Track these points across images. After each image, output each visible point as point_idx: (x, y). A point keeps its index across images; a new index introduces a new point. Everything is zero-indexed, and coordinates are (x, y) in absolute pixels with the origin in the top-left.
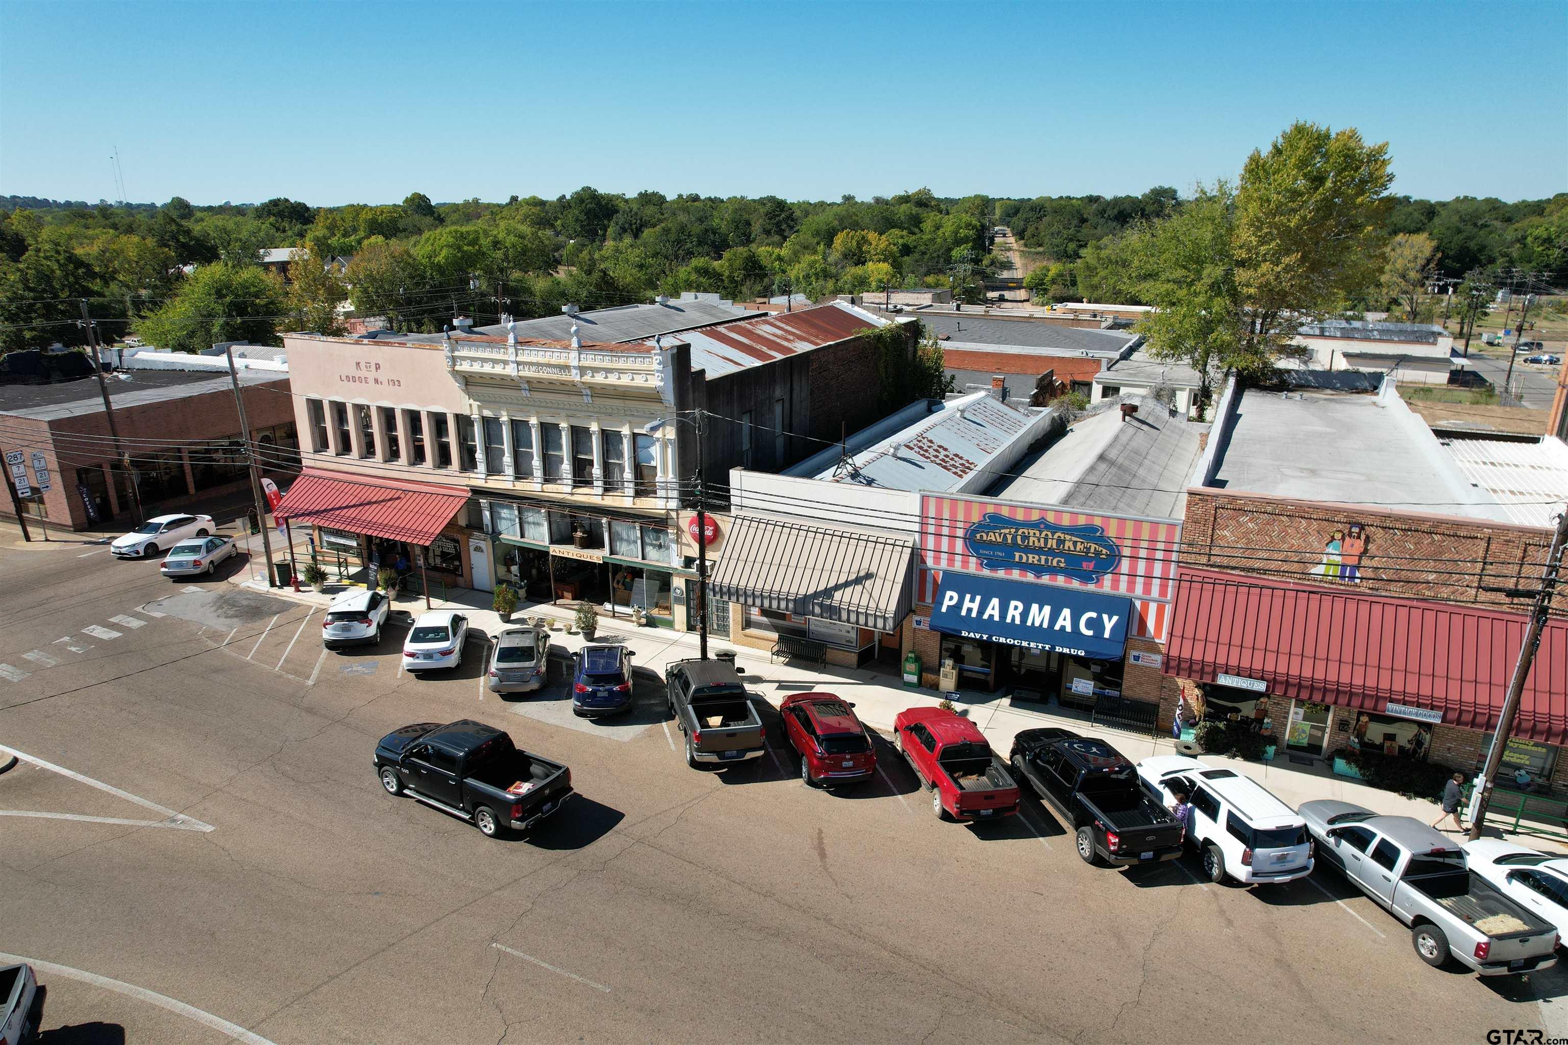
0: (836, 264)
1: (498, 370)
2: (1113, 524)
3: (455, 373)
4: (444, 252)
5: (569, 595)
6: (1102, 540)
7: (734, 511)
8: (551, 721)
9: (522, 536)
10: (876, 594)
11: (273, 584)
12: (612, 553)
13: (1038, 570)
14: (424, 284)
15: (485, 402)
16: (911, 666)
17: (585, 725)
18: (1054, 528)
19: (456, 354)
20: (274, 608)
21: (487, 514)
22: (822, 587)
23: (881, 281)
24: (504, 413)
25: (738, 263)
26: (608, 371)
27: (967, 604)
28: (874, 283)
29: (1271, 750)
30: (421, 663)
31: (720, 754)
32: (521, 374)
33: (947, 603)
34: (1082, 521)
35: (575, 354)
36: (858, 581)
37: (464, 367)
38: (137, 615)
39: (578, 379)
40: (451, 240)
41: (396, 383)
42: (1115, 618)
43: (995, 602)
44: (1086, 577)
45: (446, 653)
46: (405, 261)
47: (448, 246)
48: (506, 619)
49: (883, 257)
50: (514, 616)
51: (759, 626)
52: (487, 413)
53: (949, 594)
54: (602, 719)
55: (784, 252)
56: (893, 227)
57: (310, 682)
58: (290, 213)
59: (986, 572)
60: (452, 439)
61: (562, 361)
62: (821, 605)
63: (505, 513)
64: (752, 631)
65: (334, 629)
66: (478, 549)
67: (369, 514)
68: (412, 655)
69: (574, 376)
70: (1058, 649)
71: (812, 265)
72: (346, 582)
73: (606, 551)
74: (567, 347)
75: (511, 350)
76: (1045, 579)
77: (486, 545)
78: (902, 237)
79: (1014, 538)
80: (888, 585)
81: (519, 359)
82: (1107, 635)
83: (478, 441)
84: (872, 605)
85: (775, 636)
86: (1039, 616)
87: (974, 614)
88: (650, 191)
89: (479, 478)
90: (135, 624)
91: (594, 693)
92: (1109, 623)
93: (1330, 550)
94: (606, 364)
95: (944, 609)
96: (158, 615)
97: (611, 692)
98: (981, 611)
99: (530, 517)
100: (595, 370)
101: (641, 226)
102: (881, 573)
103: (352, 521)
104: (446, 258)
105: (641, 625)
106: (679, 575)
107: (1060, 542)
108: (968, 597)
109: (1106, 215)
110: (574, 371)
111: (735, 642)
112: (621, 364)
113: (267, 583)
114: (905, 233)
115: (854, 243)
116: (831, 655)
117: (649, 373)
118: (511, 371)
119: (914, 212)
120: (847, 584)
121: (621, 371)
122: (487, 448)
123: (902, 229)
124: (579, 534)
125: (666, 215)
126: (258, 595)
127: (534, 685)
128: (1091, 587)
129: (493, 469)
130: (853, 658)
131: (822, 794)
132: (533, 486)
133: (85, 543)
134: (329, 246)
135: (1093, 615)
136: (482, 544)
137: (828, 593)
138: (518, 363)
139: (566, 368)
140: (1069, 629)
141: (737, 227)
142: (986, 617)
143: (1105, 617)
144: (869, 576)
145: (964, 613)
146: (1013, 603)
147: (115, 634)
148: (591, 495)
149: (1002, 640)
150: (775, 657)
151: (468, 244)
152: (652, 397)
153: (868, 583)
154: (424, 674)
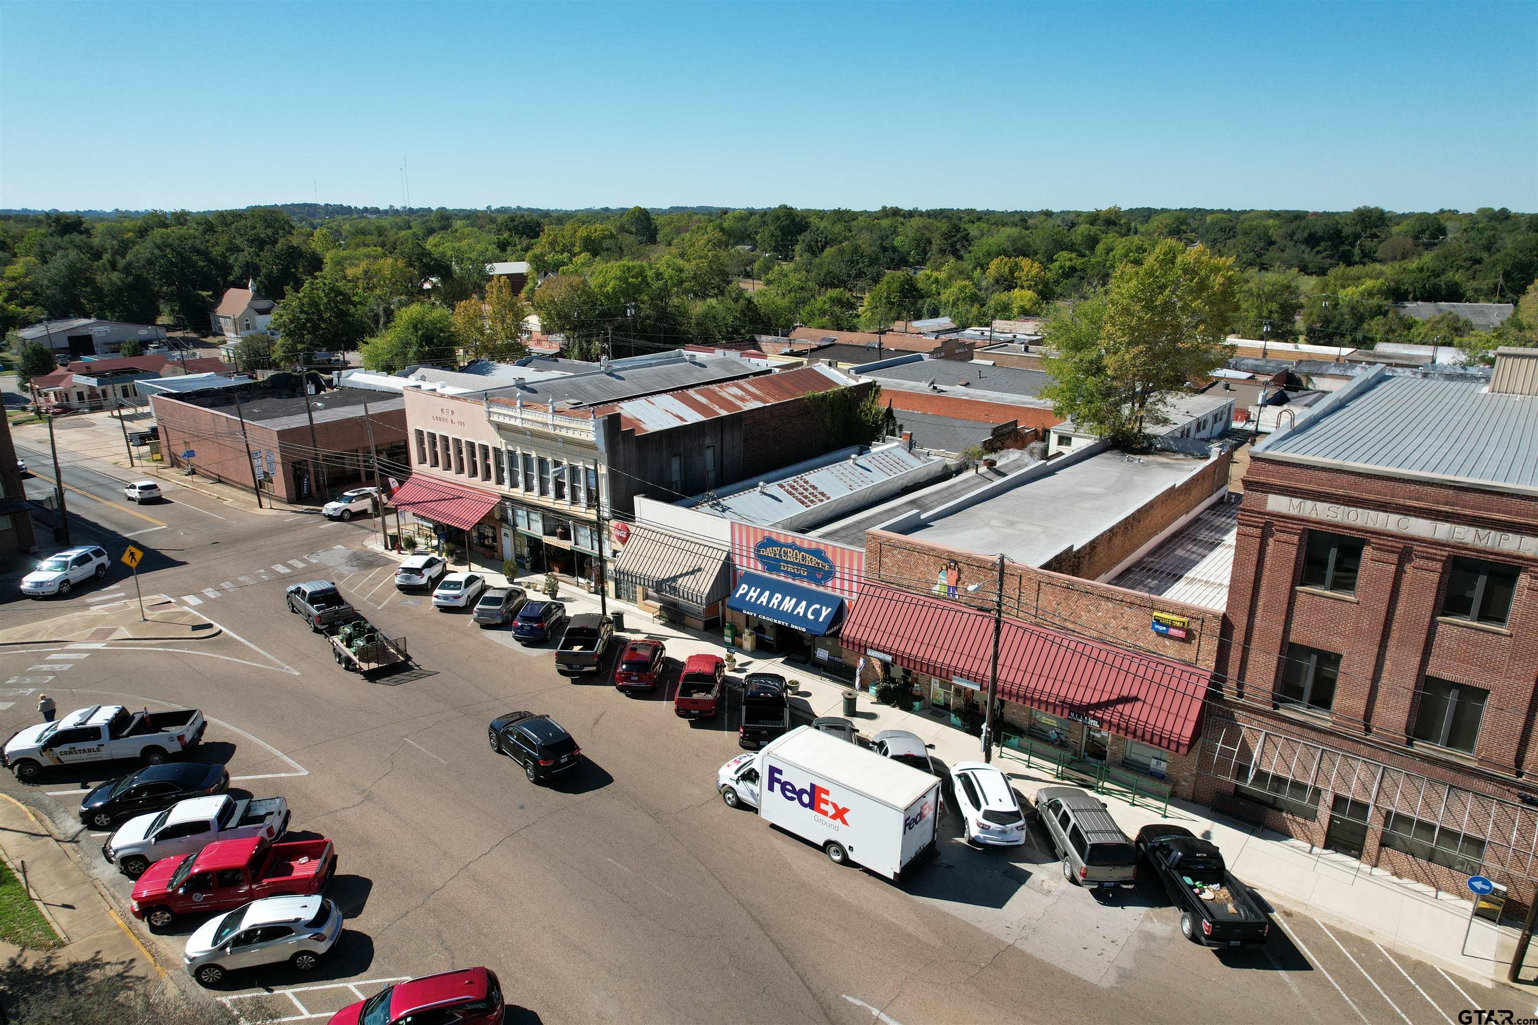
0: (987, 289)
1: (512, 422)
2: (830, 548)
3: (490, 422)
4: (612, 284)
5: (556, 569)
6: (825, 560)
7: (637, 524)
8: (499, 642)
9: (529, 529)
10: (700, 582)
11: (386, 548)
12: (576, 544)
13: (794, 576)
14: (595, 310)
15: (509, 441)
16: (727, 632)
17: (518, 646)
18: (801, 549)
19: (491, 410)
20: (381, 563)
21: (510, 512)
22: (672, 575)
23: (1022, 307)
24: (518, 448)
25: (896, 285)
26: (568, 428)
27: (751, 593)
28: (1015, 310)
29: (917, 704)
30: (442, 602)
31: (569, 666)
32: (524, 426)
33: (741, 591)
34: (814, 546)
35: (551, 416)
36: (693, 572)
37: (495, 418)
38: (303, 561)
39: (552, 432)
40: (619, 273)
41: (462, 424)
42: (830, 609)
43: (767, 593)
44: (818, 582)
45: (456, 597)
46: (583, 289)
47: (616, 278)
48: (511, 581)
49: (1033, 283)
50: (516, 580)
51: (653, 599)
52: (510, 448)
53: (744, 586)
54: (529, 644)
55: (942, 275)
56: (1063, 250)
57: (380, 608)
58: (524, 228)
59: (767, 575)
60: (491, 462)
61: (544, 420)
62: (670, 586)
63: (520, 512)
64: (648, 602)
65: (401, 577)
66: (506, 535)
67: (444, 507)
68: (437, 597)
69: (551, 430)
70: (792, 626)
71: (962, 289)
72: (430, 550)
73: (572, 543)
74: (546, 412)
75: (518, 410)
76: (797, 583)
77: (509, 532)
78: (1070, 260)
79: (780, 556)
80: (709, 576)
81: (523, 416)
82: (821, 620)
83: (506, 466)
84: (697, 589)
85: (658, 605)
86: (788, 604)
87: (753, 600)
88: (843, 208)
89: (505, 489)
90: (300, 565)
91: (522, 626)
92: (825, 612)
93: (941, 576)
94: (567, 424)
95: (737, 596)
96: (314, 561)
97: (532, 626)
98: (758, 598)
99: (533, 516)
100: (561, 427)
101: (826, 243)
102: (706, 569)
103: (431, 511)
104: (614, 289)
105: (590, 593)
106: (610, 561)
107: (804, 558)
108: (753, 588)
109: (1295, 238)
110: (550, 427)
111: (640, 608)
112: (573, 425)
113: (383, 547)
114: (1074, 255)
115: (1007, 269)
116: (688, 620)
117: (588, 431)
118: (518, 423)
119: (1092, 233)
120: (687, 574)
121: (575, 429)
122: (511, 470)
123: (1072, 251)
124: (559, 530)
125: (853, 233)
126: (376, 554)
127: (499, 621)
128: (821, 589)
129: (514, 485)
130: (701, 625)
131: (622, 695)
132: (534, 497)
133: (292, 511)
134: (545, 262)
135: (818, 606)
136: (508, 532)
137: (675, 578)
138: (522, 419)
139: (546, 424)
140: (801, 614)
141: (918, 245)
142: (759, 602)
143: (824, 608)
144: (699, 570)
145: (747, 599)
146: (777, 595)
147: (288, 571)
148: (564, 505)
149: (764, 618)
150: (657, 620)
151: (633, 277)
152: (592, 446)
153: (699, 574)
154: (445, 609)
